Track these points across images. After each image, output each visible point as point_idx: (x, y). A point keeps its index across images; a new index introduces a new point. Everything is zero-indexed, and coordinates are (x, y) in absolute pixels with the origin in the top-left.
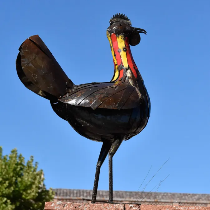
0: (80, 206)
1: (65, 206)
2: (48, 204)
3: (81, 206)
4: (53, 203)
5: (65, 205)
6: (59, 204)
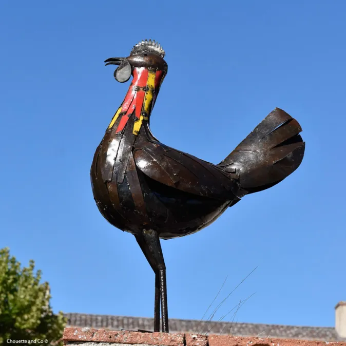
0: (116, 335)
1: (95, 334)
2: (68, 332)
3: (118, 336)
4: (76, 329)
5: (94, 333)
6: (85, 332)
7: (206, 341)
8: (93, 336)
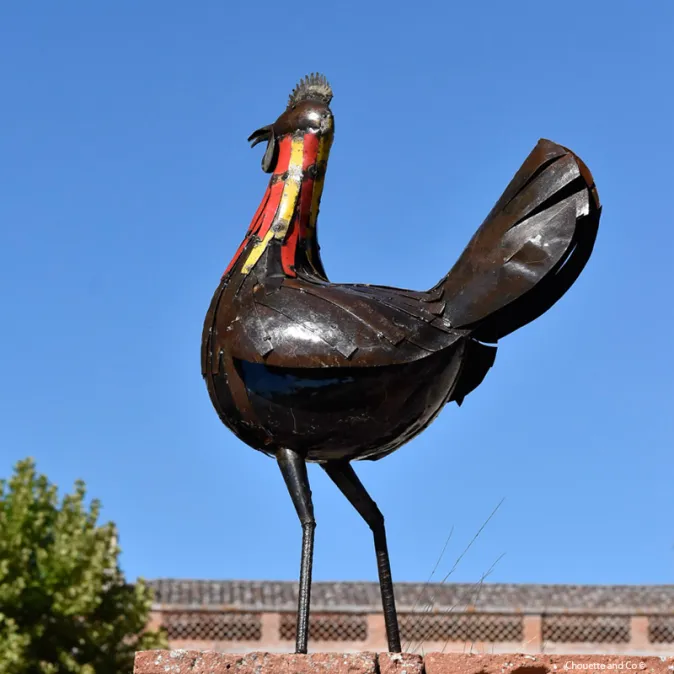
0: (240, 661)
1: (197, 662)
2: (143, 659)
3: (244, 663)
4: (159, 653)
5: (195, 660)
6: (177, 658)
7: (420, 665)
8: (192, 665)
